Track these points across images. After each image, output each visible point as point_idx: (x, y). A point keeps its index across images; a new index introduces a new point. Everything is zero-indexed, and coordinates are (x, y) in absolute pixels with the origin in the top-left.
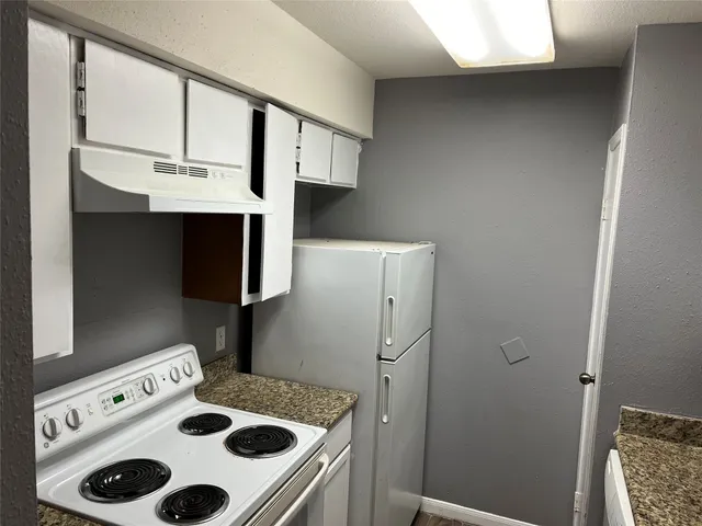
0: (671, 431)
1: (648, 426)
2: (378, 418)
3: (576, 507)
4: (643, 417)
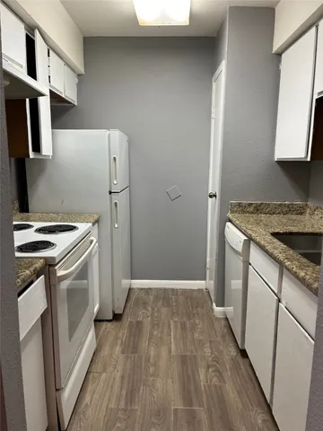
0: (251, 209)
1: (242, 208)
2: (112, 225)
3: (208, 266)
4: (240, 205)
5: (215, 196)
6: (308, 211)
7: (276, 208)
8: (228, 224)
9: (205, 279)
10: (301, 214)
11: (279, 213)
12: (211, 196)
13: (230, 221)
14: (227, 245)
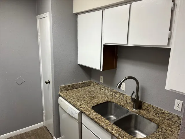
0: (69, 88)
1: (65, 89)
3: (44, 115)
4: (64, 87)
5: (49, 83)
6: (92, 84)
7: (80, 85)
8: (60, 98)
9: (42, 121)
10: (89, 86)
11: (81, 87)
12: (47, 83)
13: (60, 96)
14: (60, 108)
